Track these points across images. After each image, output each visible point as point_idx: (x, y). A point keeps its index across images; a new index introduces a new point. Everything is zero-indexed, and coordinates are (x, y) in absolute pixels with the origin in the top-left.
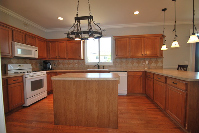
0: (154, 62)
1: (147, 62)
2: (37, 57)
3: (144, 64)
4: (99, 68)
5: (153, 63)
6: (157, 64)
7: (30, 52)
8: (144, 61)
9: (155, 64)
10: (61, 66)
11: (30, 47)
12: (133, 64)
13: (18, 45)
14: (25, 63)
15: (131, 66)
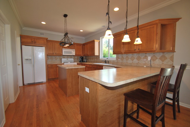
0: (159, 58)
1: (149, 58)
2: (75, 55)
3: (146, 61)
4: (106, 63)
5: (157, 60)
6: (163, 61)
7: (71, 52)
8: (146, 56)
9: (161, 61)
10: (90, 60)
11: (70, 50)
12: (133, 60)
13: (64, 50)
14: (71, 58)
15: (131, 62)
